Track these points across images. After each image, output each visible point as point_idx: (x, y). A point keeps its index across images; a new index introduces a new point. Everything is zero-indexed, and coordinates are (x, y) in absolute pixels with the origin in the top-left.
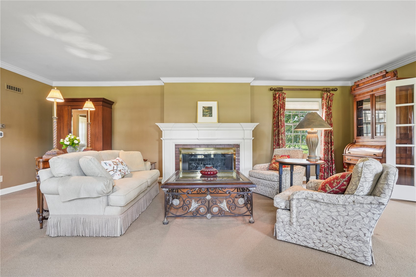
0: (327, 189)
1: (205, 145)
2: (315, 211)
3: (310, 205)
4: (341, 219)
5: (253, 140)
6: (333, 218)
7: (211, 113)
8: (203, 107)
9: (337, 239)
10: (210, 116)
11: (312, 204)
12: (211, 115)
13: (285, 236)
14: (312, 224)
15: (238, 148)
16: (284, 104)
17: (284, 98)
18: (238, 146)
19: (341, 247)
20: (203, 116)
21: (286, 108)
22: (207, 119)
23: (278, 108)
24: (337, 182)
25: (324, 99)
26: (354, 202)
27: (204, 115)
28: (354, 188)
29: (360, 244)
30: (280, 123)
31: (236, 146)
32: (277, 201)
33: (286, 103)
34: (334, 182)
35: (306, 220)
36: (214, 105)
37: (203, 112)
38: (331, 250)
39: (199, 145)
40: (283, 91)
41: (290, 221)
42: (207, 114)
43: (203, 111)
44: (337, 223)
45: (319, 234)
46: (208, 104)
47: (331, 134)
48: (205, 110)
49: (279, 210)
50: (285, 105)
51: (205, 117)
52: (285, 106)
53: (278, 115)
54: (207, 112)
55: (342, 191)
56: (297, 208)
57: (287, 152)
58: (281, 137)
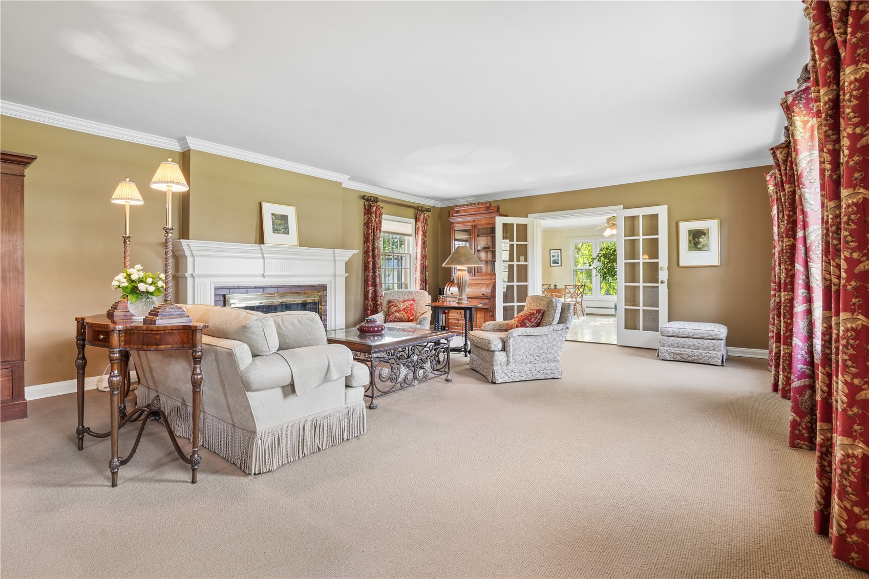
0: (528, 325)
1: (273, 288)
2: (527, 345)
3: (523, 341)
4: (545, 347)
5: (346, 278)
6: (540, 348)
7: (287, 228)
8: (273, 214)
9: (542, 365)
10: (285, 233)
11: (525, 339)
12: (286, 231)
13: (504, 377)
14: (525, 358)
15: (325, 292)
16: (380, 222)
17: (381, 214)
18: (324, 288)
19: (545, 371)
20: (274, 232)
21: (382, 229)
22: (280, 238)
23: (374, 228)
24: (534, 317)
25: (420, 221)
26: (553, 330)
27: (275, 230)
28: (551, 319)
29: (556, 364)
30: (376, 251)
31: (322, 288)
32: (495, 343)
33: (383, 222)
34: (531, 317)
35: (520, 356)
36: (290, 212)
37: (273, 225)
38: (538, 376)
39: (261, 288)
40: (378, 203)
41: (508, 361)
42: (280, 228)
43: (273, 222)
44: (542, 351)
45: (530, 365)
46: (281, 210)
47: (425, 269)
48: (276, 221)
49: (497, 353)
50: (381, 224)
51: (277, 233)
52: (381, 227)
53: (374, 239)
54: (280, 225)
55: (538, 325)
56: (513, 346)
57: (408, 295)
58: (378, 272)
